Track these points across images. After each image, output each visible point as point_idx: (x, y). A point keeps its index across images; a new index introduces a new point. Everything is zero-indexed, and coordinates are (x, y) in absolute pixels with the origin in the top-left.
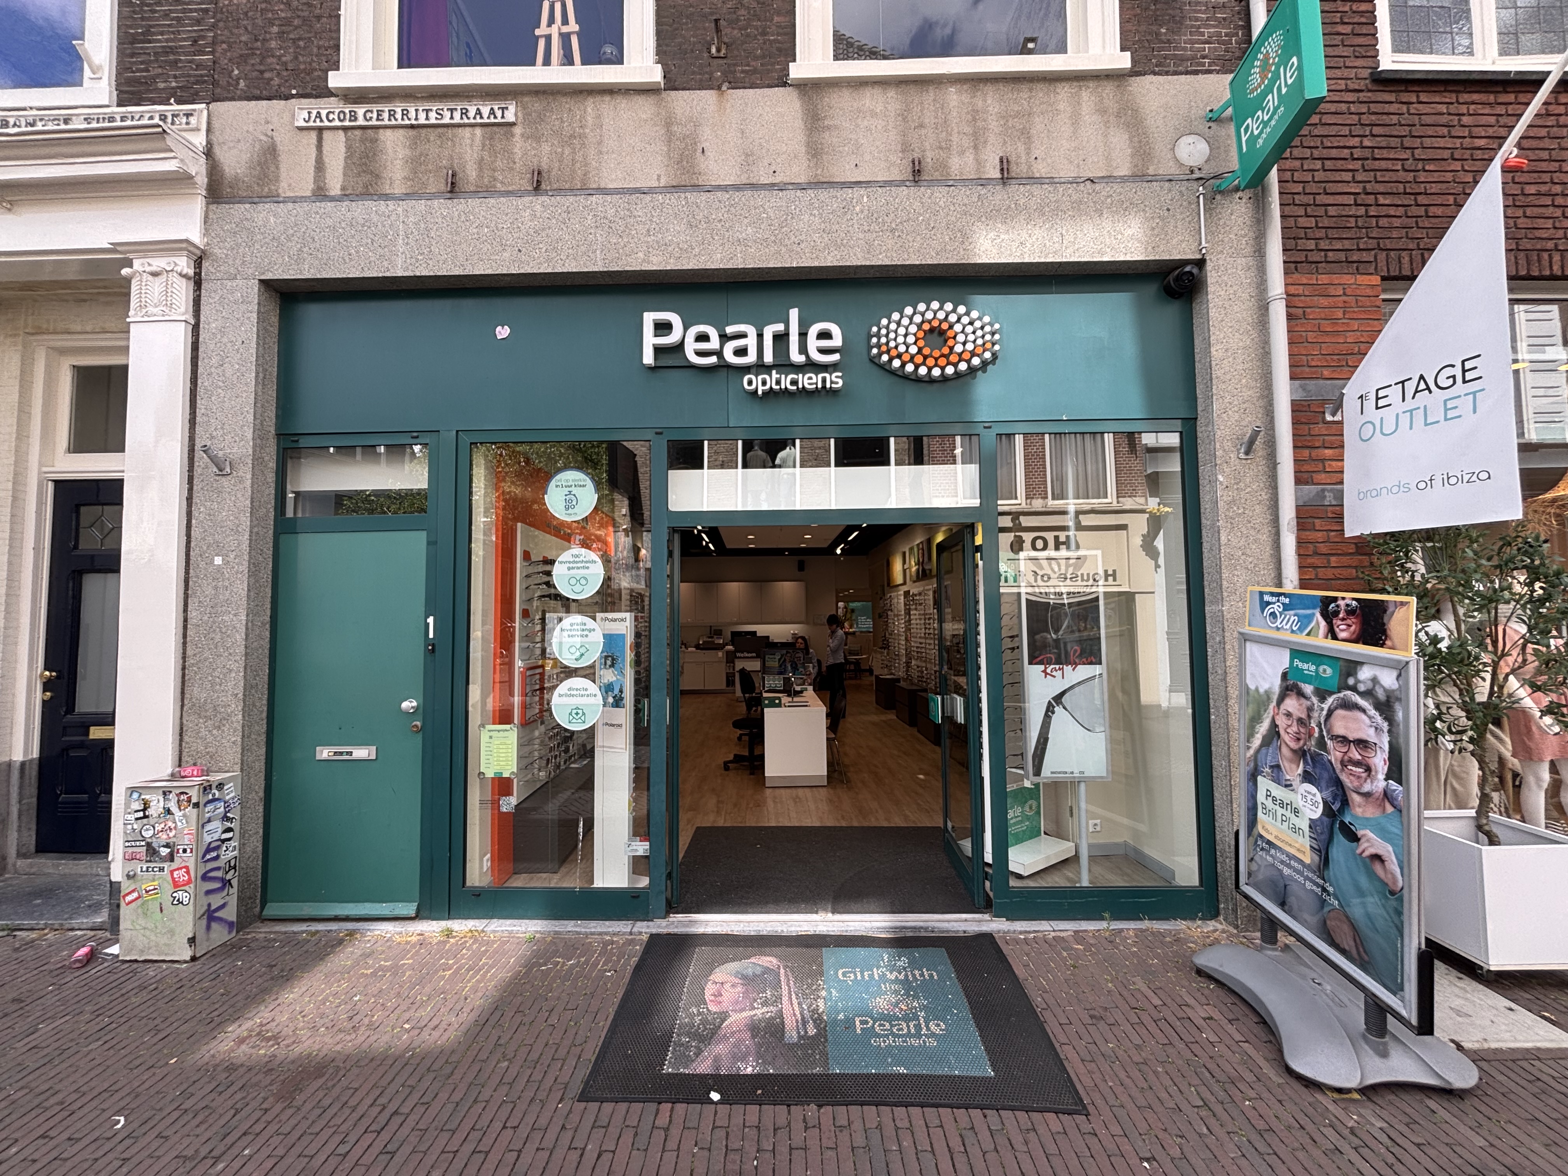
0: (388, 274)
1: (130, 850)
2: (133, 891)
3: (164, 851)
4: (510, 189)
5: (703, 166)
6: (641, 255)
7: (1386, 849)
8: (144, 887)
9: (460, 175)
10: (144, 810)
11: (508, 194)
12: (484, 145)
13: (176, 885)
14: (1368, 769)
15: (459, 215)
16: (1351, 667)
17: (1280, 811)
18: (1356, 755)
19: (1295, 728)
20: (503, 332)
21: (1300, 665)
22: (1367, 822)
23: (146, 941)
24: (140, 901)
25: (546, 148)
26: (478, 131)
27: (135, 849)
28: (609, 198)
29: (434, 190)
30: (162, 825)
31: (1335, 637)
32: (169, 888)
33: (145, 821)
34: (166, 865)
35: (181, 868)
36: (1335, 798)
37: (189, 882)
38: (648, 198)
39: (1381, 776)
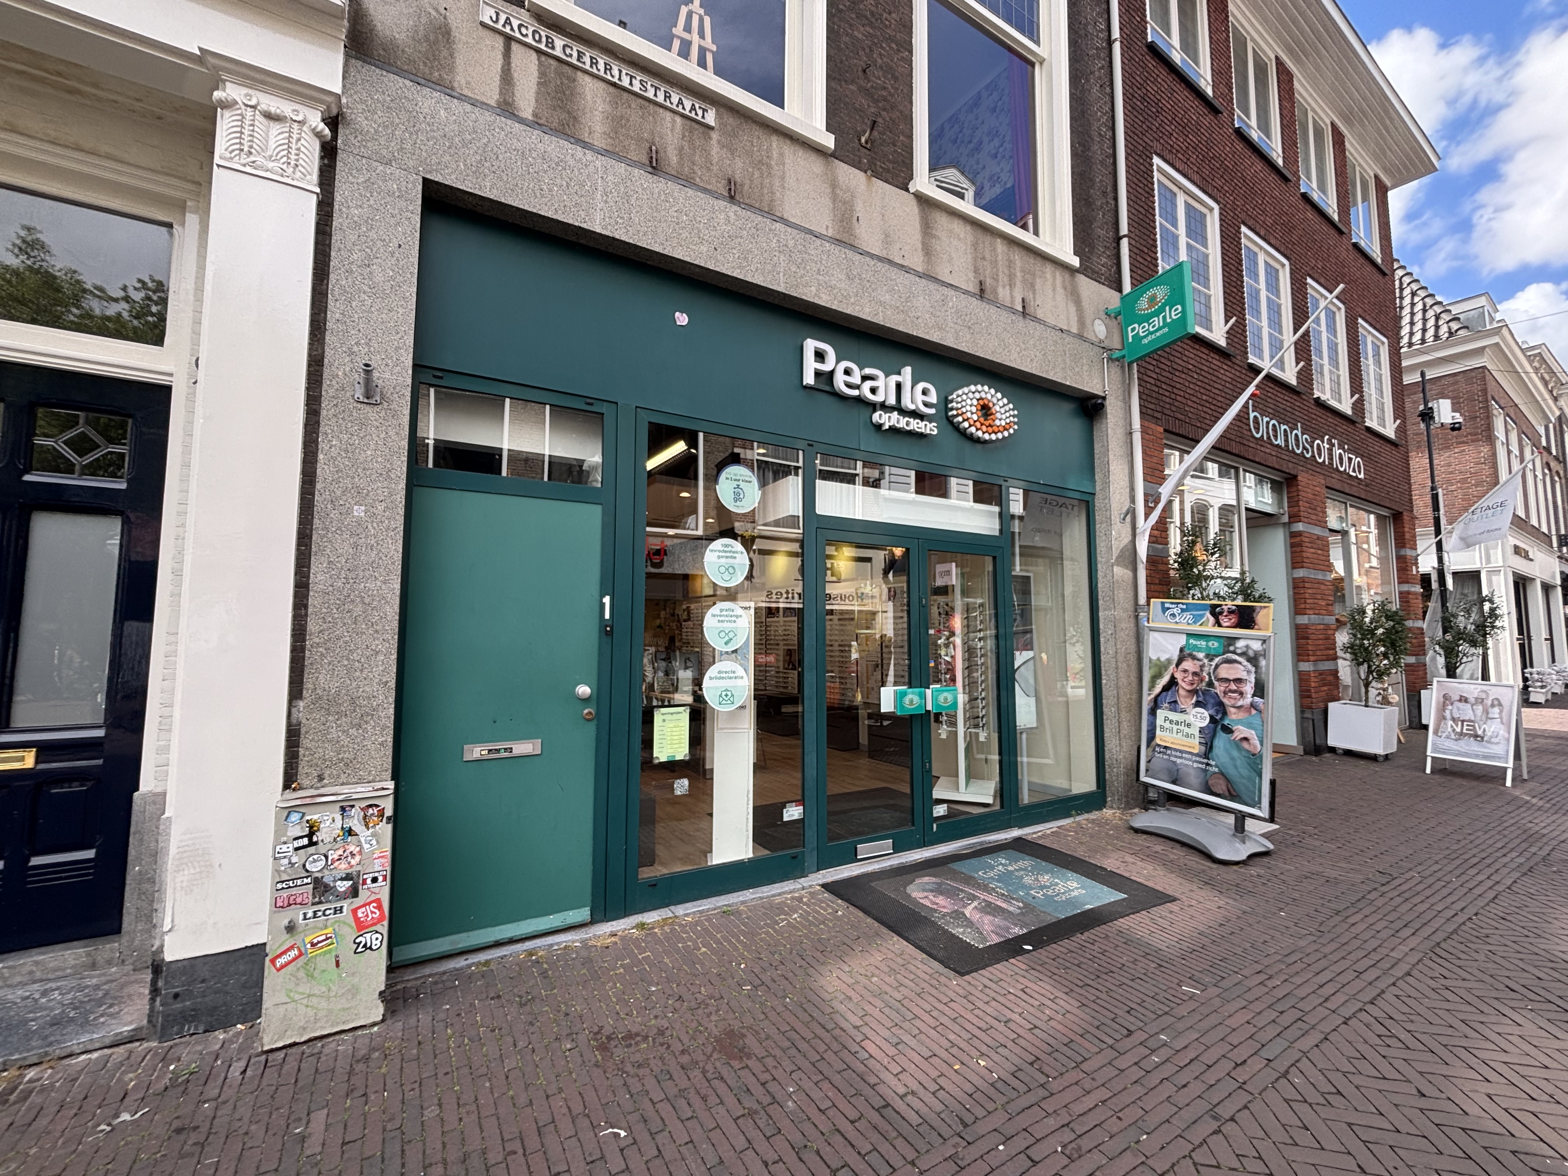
0: (584, 226)
1: (285, 894)
2: (291, 948)
3: (343, 886)
4: (708, 187)
5: (858, 231)
6: (813, 289)
7: (1251, 734)
8: (307, 940)
9: (662, 154)
10: (310, 835)
11: (705, 190)
12: (684, 136)
13: (361, 926)
14: (1241, 694)
15: (659, 193)
16: (1232, 640)
17: (1175, 727)
18: (1233, 687)
19: (1190, 678)
20: (682, 319)
21: (1194, 642)
22: (1239, 722)
23: (311, 1012)
24: (301, 961)
25: (739, 163)
26: (678, 119)
27: (294, 891)
28: (789, 229)
29: (634, 158)
30: (340, 852)
31: (1220, 625)
32: (349, 932)
33: (312, 849)
34: (345, 904)
35: (369, 904)
36: (1217, 712)
37: (380, 920)
38: (818, 242)
39: (1249, 696)
